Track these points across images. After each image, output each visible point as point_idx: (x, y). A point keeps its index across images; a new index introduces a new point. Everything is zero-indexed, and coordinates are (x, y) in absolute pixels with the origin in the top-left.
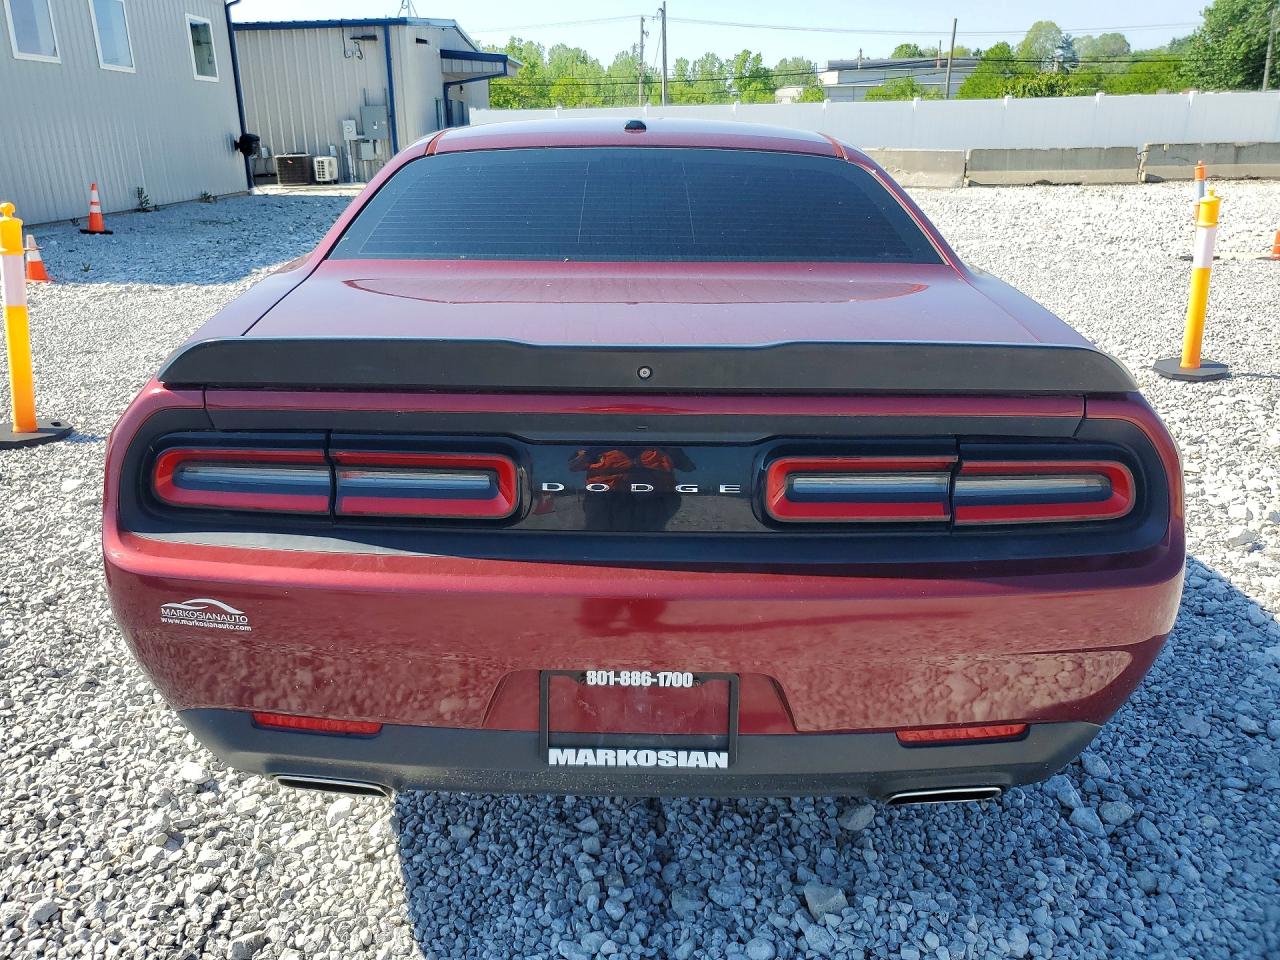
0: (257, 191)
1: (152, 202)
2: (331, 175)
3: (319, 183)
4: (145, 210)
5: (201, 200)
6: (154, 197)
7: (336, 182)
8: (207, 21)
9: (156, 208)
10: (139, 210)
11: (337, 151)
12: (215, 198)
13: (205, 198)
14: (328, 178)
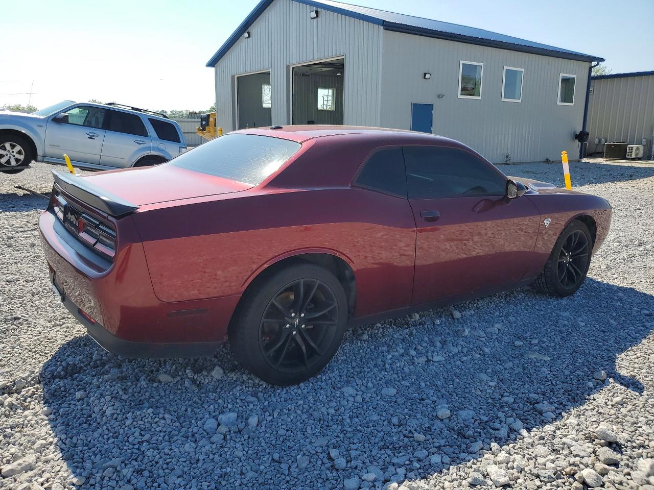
0: (585, 160)
1: (512, 161)
2: (636, 154)
3: (628, 159)
4: (508, 164)
5: (544, 162)
6: (514, 158)
7: (639, 159)
8: (575, 76)
9: (514, 164)
10: (505, 164)
11: (647, 142)
12: (553, 161)
13: (547, 161)
14: (633, 156)
